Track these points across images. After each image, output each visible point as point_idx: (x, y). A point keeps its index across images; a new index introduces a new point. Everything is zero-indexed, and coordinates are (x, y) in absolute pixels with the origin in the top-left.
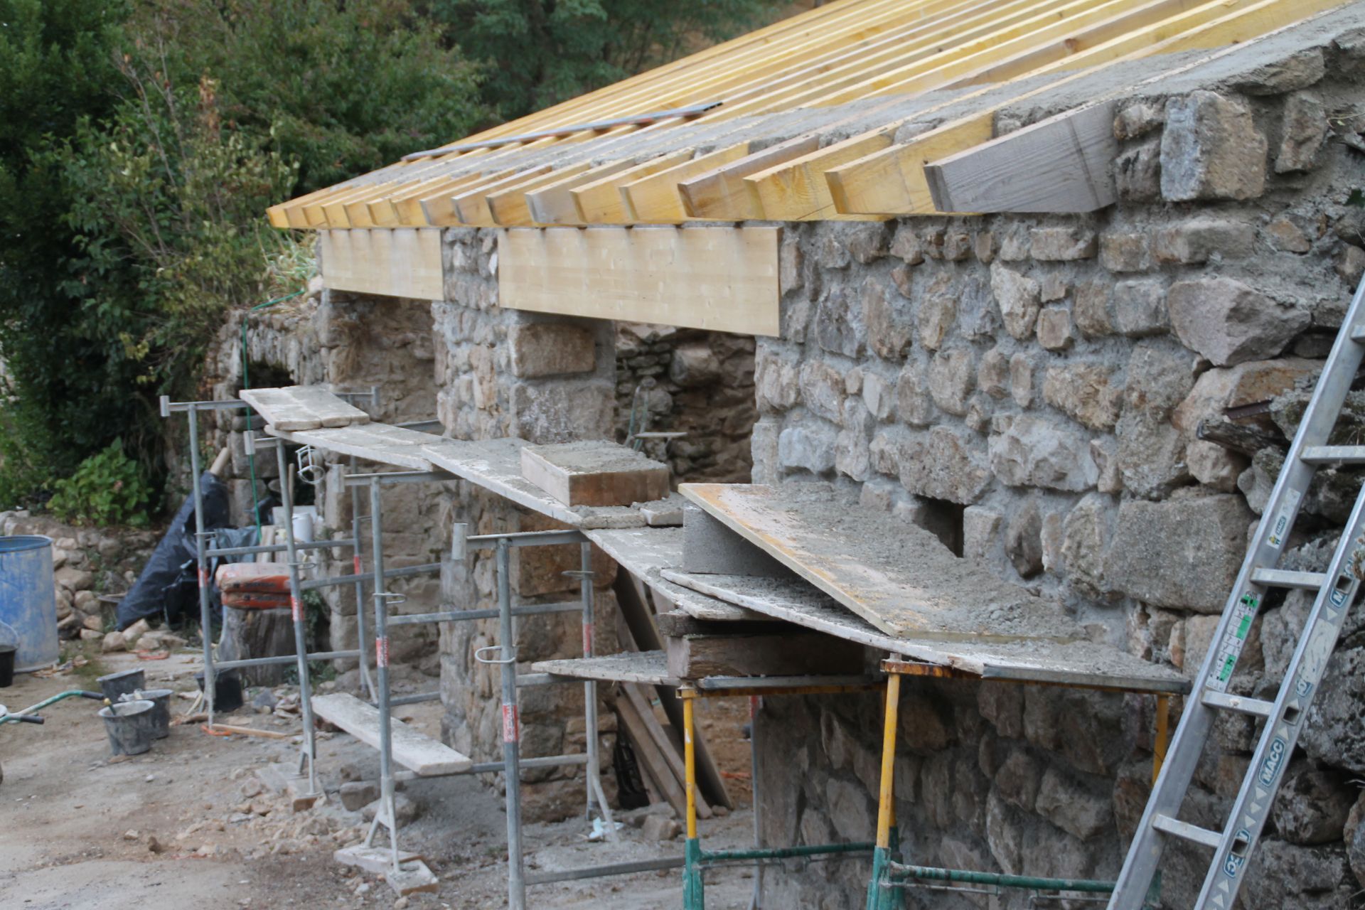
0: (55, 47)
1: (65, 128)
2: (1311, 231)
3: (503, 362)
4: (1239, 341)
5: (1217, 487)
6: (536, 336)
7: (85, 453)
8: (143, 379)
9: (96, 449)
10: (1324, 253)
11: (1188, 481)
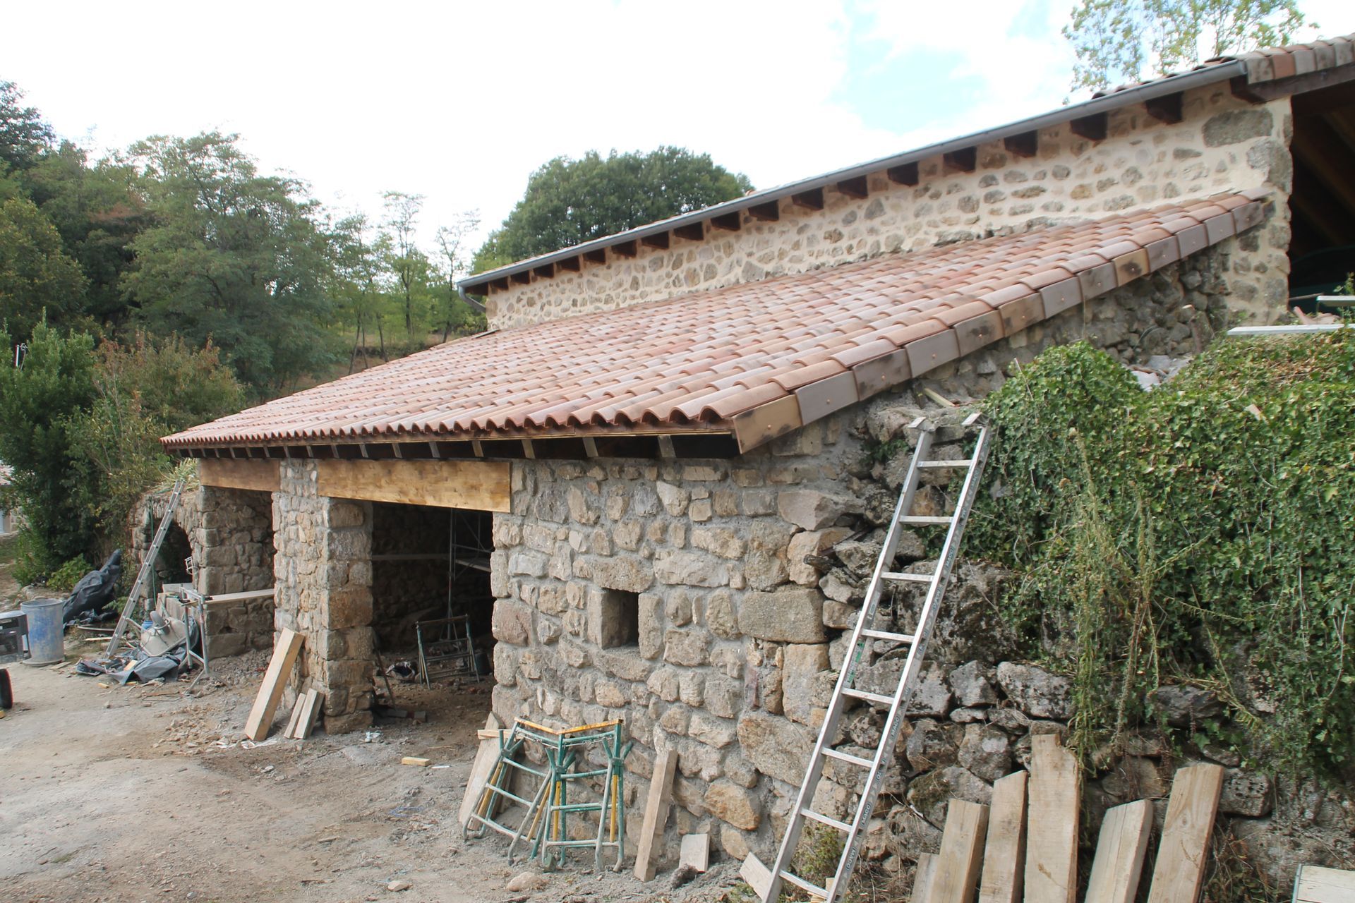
0: (65, 376)
1: (68, 412)
2: (838, 470)
3: (320, 521)
4: (820, 519)
5: (809, 586)
6: (337, 509)
7: (63, 559)
8: (98, 525)
9: (69, 558)
10: (843, 480)
11: (787, 582)
